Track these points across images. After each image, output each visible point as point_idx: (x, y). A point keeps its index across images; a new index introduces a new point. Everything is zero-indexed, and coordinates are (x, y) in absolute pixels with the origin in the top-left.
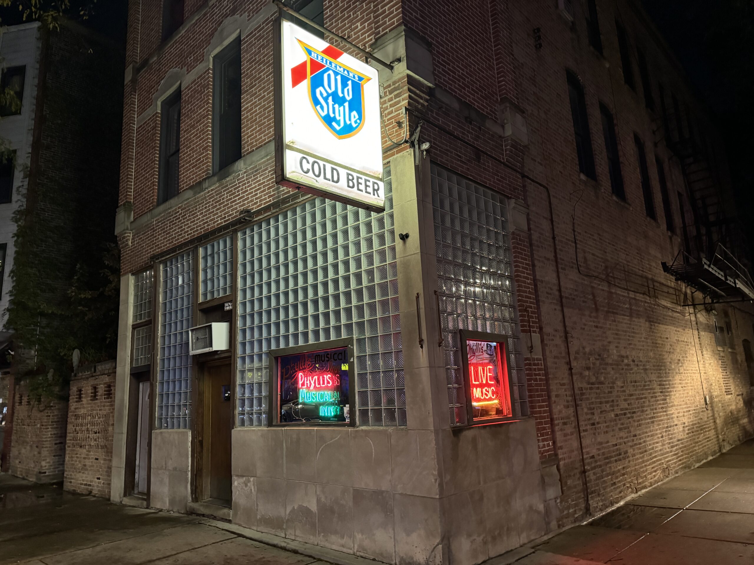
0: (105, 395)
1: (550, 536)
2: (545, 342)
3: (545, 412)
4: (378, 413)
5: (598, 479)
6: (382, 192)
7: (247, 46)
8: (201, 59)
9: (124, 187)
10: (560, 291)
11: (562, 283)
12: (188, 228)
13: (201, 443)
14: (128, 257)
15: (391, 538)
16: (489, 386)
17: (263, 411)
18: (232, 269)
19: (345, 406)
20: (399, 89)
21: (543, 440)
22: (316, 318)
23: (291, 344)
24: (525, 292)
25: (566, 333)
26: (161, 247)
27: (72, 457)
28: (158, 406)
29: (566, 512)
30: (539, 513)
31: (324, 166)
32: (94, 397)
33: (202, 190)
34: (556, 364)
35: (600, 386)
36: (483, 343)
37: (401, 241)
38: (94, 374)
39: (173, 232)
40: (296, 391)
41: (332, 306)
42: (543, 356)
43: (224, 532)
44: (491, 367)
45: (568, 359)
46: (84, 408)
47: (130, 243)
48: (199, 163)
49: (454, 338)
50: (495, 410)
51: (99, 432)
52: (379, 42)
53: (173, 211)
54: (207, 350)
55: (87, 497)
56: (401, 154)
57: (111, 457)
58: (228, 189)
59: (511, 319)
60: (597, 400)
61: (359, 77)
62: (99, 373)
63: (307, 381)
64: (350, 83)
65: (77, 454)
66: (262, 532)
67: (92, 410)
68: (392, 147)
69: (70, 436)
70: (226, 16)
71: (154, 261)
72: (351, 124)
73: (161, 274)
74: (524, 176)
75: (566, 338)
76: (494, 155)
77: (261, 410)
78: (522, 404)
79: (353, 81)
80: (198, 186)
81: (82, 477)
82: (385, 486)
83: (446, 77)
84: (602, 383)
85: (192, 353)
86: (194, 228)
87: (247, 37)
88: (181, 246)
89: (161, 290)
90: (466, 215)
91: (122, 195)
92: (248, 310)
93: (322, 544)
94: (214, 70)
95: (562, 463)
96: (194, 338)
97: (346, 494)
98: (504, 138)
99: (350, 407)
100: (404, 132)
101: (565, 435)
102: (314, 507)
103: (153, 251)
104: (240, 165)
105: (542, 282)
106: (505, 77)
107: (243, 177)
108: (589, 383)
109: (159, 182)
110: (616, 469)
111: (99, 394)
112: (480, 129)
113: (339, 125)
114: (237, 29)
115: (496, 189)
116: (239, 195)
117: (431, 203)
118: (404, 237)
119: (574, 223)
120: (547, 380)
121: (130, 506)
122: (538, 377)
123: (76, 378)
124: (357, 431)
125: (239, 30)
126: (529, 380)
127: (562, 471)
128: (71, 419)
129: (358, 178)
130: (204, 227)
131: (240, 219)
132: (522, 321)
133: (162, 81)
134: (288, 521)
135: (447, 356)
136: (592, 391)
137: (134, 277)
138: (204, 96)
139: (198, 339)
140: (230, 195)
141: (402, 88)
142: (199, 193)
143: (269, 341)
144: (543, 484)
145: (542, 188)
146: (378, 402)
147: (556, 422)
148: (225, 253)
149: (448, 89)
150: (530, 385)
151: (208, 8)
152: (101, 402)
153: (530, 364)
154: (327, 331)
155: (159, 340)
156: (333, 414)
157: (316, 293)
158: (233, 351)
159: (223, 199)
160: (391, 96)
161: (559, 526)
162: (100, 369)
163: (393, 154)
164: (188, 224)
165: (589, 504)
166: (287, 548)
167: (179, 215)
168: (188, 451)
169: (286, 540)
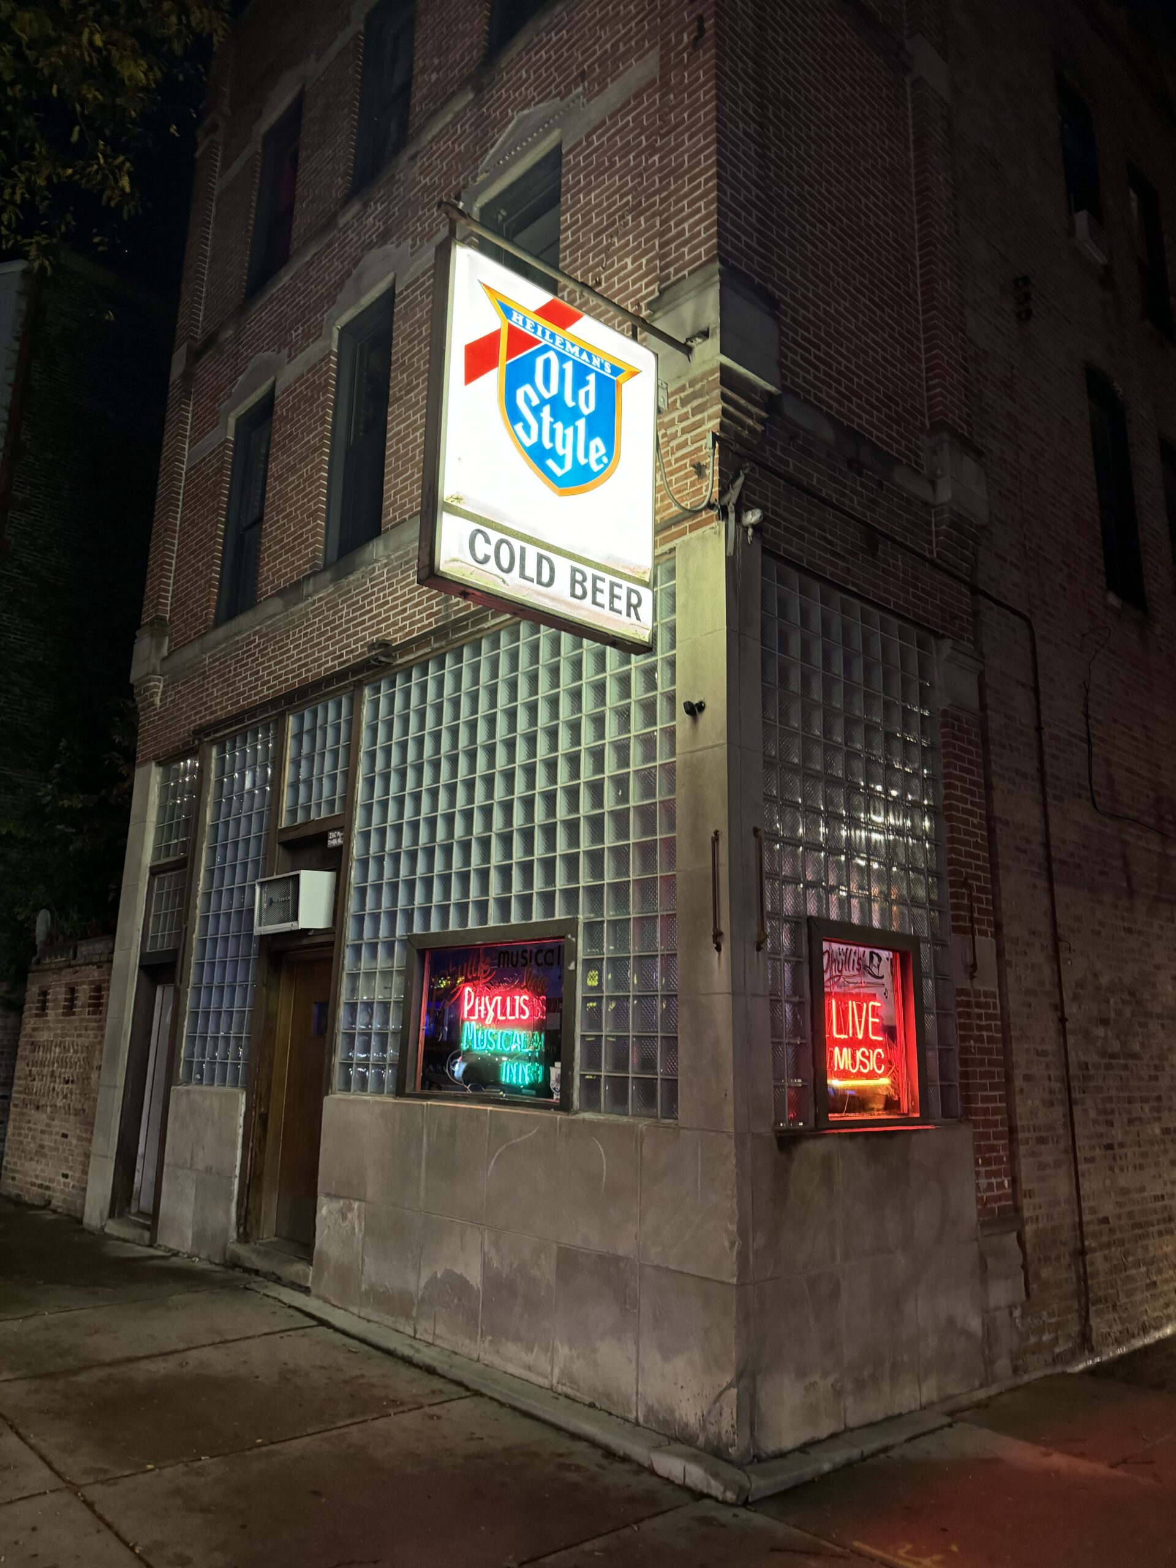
0: (90, 1005)
1: (993, 1390)
2: (1007, 957)
3: (996, 1111)
4: (619, 1087)
5: (1115, 1270)
6: (646, 611)
7: (405, 307)
8: (315, 333)
9: (154, 588)
10: (1047, 845)
11: (1053, 829)
12: (269, 674)
13: (264, 1120)
14: (153, 728)
15: (631, 1361)
16: (872, 1045)
17: (388, 1061)
18: (347, 763)
19: (553, 1066)
20: (701, 396)
21: (989, 1174)
22: (505, 872)
23: (453, 926)
24: (966, 843)
25: (1056, 939)
26: (216, 711)
27: (20, 1128)
28: (188, 1037)
29: (1033, 1340)
30: (968, 1335)
31: (523, 550)
32: (70, 1009)
33: (301, 599)
34: (1030, 1006)
35: (1130, 1062)
36: (862, 949)
37: (687, 717)
38: (73, 962)
39: (240, 681)
40: (455, 1027)
41: (539, 850)
42: (999, 987)
43: (291, 1312)
44: (877, 1004)
45: (1058, 998)
46: (49, 1029)
47: (157, 700)
48: (300, 544)
49: (794, 934)
50: (883, 1100)
51: (73, 1082)
52: (667, 297)
53: (243, 640)
54: (287, 926)
55: (41, 1212)
56: (699, 532)
57: (92, 1133)
58: (352, 597)
59: (931, 902)
60: (1122, 1094)
61: (613, 368)
62: (82, 961)
63: (480, 1005)
64: (591, 378)
65: (29, 1122)
66: (369, 1321)
67: (64, 1035)
68: (680, 518)
69: (20, 1085)
70: (370, 246)
71: (199, 739)
72: (587, 465)
73: (213, 766)
74: (975, 591)
75: (1056, 950)
76: (909, 544)
77: (384, 1059)
78: (945, 1091)
79: (598, 375)
80: (293, 591)
81: (35, 1170)
82: (624, 1247)
83: (808, 372)
84: (1134, 1056)
85: (259, 930)
86: (280, 676)
87: (407, 288)
88: (252, 711)
89: (210, 799)
90: (838, 667)
91: (149, 603)
92: (373, 848)
93: (488, 1358)
94: (339, 356)
95: (1029, 1229)
96: (264, 899)
97: (543, 1256)
98: (934, 506)
99: (562, 1068)
100: (707, 486)
101: (1042, 1167)
102: (475, 1278)
103: (200, 719)
104: (377, 549)
105: (1006, 823)
106: (945, 379)
107: (382, 575)
108: (1103, 1054)
109: (220, 581)
110: (1159, 1253)
111: (79, 1003)
112: (880, 485)
113: (562, 466)
114: (388, 273)
115: (911, 617)
116: (371, 610)
117: (759, 638)
118: (694, 710)
119: (1086, 699)
120: (1006, 1041)
121: (119, 1239)
122: (985, 1034)
123: (40, 967)
124: (573, 1121)
125: (391, 276)
126: (963, 1039)
127: (1029, 1248)
128: (23, 1051)
129: (595, 579)
130: (301, 674)
131: (367, 661)
132: (955, 907)
133: (240, 378)
134: (422, 1301)
135: (777, 974)
136: (1111, 1072)
137: (161, 769)
138: (317, 407)
139: (271, 902)
140: (354, 611)
141: (708, 393)
142: (296, 604)
143: (409, 915)
144: (983, 1271)
145: (1017, 618)
146: (621, 1063)
147: (1021, 1136)
148: (337, 728)
149: (812, 399)
150: (965, 1050)
151: (336, 231)
152: (81, 1020)
153: (968, 1004)
154: (526, 902)
155: (199, 901)
156: (527, 1081)
157: (508, 820)
158: (337, 932)
159: (341, 618)
160: (685, 410)
161: (1016, 1370)
162: (85, 953)
163: (682, 533)
164: (270, 666)
165: (1091, 1327)
166: (415, 1361)
167: (255, 647)
168: (236, 1135)
169: (415, 1343)
